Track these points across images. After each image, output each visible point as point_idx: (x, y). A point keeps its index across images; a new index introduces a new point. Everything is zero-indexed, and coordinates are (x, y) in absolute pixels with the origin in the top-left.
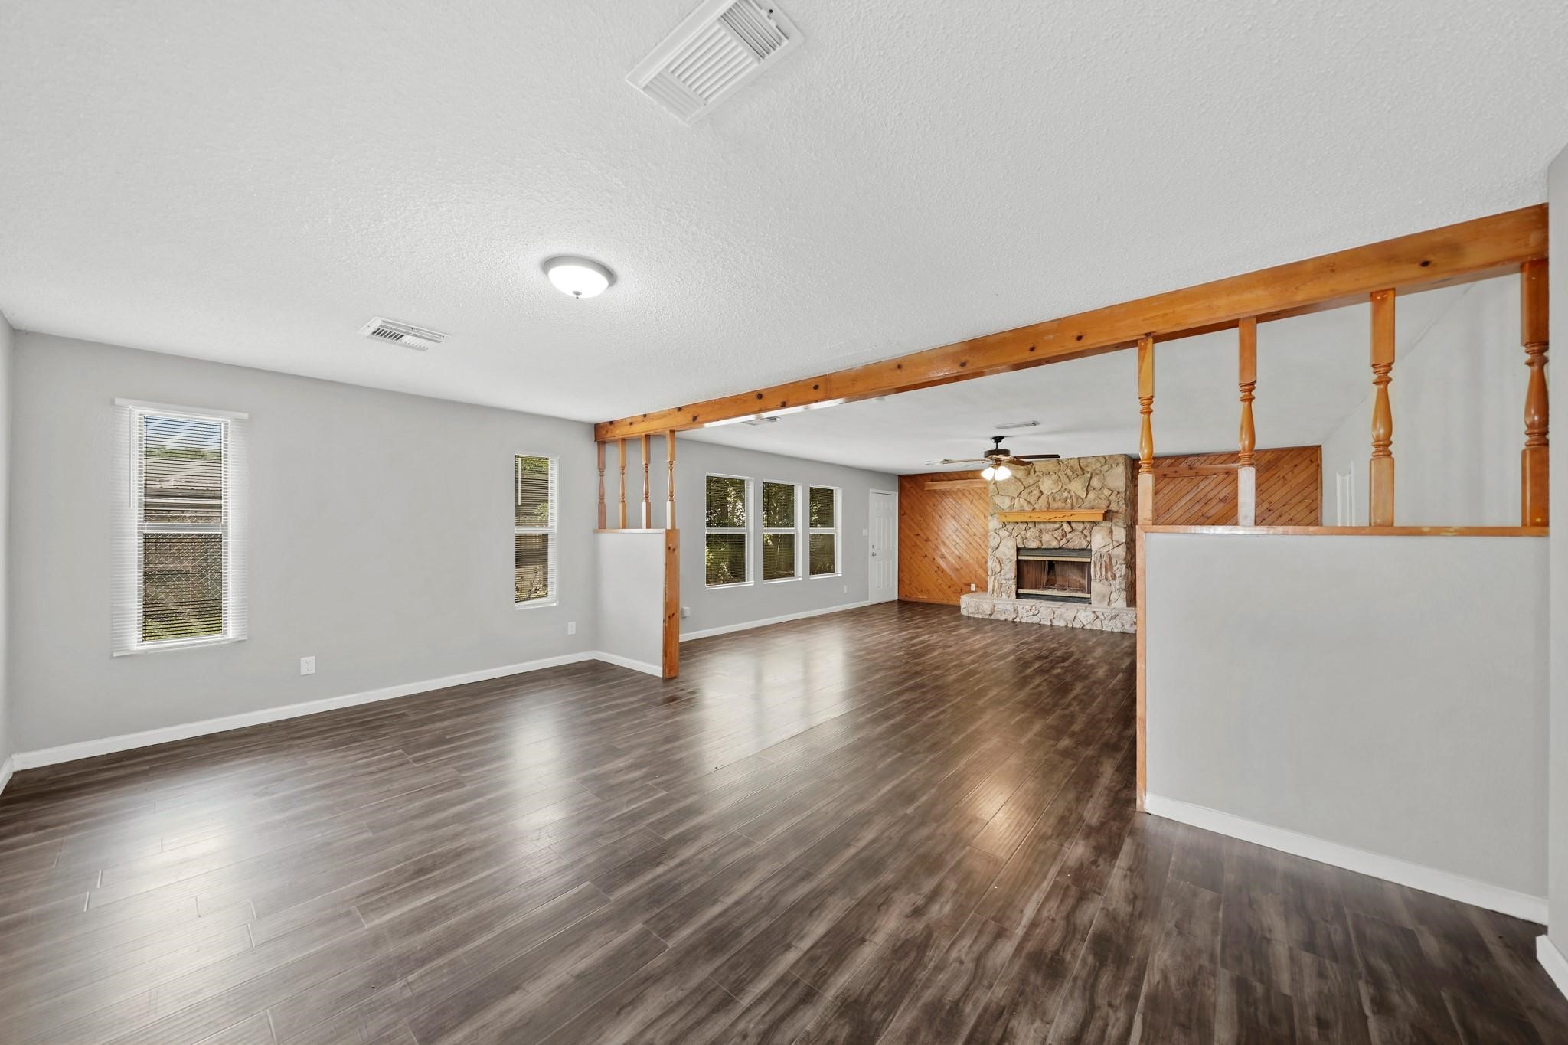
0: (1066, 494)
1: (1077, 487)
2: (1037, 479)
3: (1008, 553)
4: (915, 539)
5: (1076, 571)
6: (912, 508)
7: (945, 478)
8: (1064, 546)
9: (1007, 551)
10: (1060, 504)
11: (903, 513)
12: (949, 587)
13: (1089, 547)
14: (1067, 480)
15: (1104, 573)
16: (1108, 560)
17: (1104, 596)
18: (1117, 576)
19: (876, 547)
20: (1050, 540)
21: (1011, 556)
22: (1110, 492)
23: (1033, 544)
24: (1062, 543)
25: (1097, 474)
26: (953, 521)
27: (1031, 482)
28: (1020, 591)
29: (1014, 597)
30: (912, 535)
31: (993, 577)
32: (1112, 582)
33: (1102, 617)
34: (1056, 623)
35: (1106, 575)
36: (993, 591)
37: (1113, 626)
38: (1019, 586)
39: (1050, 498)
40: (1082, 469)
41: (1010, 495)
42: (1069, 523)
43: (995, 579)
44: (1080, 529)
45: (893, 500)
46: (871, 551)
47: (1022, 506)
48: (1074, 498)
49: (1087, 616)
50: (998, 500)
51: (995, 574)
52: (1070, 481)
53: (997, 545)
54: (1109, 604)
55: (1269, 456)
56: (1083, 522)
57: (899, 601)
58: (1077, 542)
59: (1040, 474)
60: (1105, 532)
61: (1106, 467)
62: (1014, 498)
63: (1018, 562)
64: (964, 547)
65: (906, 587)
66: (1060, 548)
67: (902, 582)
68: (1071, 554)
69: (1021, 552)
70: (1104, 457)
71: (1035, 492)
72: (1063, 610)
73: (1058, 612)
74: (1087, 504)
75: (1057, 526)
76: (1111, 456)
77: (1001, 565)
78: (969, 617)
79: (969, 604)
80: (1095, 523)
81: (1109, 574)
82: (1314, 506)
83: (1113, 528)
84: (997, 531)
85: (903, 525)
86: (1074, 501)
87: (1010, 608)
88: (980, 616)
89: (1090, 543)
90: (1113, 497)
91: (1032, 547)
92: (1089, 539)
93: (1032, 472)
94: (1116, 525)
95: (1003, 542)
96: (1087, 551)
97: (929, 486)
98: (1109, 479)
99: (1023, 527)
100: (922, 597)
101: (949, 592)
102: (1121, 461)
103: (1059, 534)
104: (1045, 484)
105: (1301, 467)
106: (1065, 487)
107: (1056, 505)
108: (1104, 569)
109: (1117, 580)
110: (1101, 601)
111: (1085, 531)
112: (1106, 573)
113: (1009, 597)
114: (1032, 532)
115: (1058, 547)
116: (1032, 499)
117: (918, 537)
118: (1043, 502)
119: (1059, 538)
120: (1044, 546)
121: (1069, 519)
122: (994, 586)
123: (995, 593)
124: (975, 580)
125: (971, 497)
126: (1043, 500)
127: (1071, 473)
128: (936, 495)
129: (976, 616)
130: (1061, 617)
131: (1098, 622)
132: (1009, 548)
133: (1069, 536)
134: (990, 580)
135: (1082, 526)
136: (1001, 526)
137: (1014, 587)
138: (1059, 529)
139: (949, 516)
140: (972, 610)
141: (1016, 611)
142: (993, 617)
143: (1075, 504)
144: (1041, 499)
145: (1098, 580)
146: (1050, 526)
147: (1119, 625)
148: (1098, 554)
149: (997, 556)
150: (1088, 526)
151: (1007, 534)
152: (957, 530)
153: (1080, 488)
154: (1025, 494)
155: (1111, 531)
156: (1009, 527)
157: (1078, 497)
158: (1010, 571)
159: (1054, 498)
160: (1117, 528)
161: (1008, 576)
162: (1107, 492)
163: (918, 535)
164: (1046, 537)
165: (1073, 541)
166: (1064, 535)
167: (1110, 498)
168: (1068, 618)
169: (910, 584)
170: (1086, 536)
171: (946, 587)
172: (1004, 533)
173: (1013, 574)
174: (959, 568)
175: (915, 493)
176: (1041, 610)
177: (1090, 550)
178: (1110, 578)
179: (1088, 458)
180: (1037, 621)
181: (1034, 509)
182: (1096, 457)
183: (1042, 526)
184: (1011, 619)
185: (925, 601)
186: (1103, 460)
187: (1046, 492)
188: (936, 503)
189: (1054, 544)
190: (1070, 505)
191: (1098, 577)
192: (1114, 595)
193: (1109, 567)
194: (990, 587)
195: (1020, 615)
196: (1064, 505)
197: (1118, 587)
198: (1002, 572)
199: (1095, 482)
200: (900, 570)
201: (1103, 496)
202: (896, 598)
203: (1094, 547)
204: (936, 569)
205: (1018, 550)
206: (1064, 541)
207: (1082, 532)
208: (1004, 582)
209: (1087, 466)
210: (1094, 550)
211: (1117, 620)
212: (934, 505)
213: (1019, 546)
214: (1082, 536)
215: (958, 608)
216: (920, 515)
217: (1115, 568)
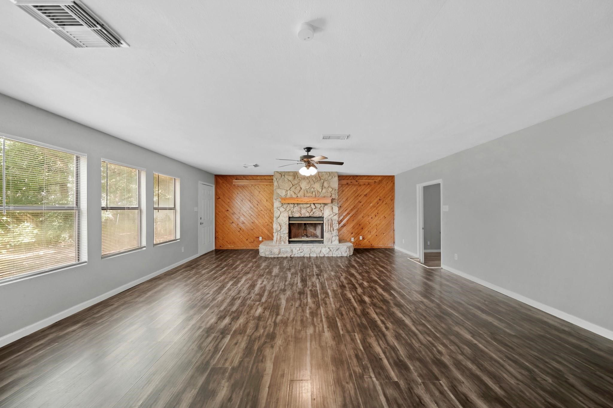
0: (312, 190)
1: (317, 186)
2: (299, 181)
3: (284, 221)
4: (226, 213)
5: (312, 227)
6: (224, 195)
7: (244, 179)
8: (312, 216)
9: (284, 219)
10: (310, 194)
11: (218, 197)
12: (247, 240)
13: (323, 216)
14: (313, 182)
15: (329, 228)
16: (331, 222)
17: (329, 239)
18: (335, 229)
19: (202, 219)
20: (305, 213)
21: (286, 221)
22: (332, 189)
23: (297, 215)
24: (311, 214)
25: (326, 180)
26: (249, 203)
27: (296, 182)
28: (290, 240)
29: (287, 242)
30: (224, 211)
31: (276, 233)
32: (332, 232)
33: (332, 250)
34: (311, 255)
35: (330, 229)
36: (277, 241)
37: (337, 254)
38: (290, 237)
39: (305, 191)
40: (320, 177)
41: (285, 188)
42: (314, 204)
43: (278, 234)
44: (319, 207)
45: (212, 189)
46: (199, 221)
47: (291, 195)
48: (316, 191)
49: (326, 250)
50: (279, 191)
51: (277, 231)
52: (314, 183)
53: (278, 216)
54: (331, 243)
55: (380, 178)
56: (320, 204)
57: (216, 250)
58: (318, 214)
59: (300, 179)
60: (330, 208)
61: (330, 177)
62: (287, 191)
63: (290, 224)
64: (255, 216)
65: (220, 241)
66: (310, 217)
67: (217, 239)
68: (314, 219)
69: (291, 219)
70: (329, 172)
71: (298, 188)
72: (315, 248)
73: (313, 250)
74: (322, 195)
75: (308, 205)
76: (332, 172)
77: (281, 226)
78: (266, 257)
79: (264, 250)
80: (325, 204)
81: (332, 228)
82: (392, 198)
83: (333, 206)
84: (278, 208)
85: (218, 205)
86: (316, 193)
87: (289, 250)
88: (273, 256)
89: (323, 214)
90: (333, 192)
91: (296, 216)
92: (323, 212)
93: (296, 178)
94: (334, 205)
95: (282, 214)
96: (321, 218)
97: (235, 182)
98: (331, 183)
99: (292, 206)
100: (230, 247)
101: (247, 242)
102: (337, 175)
103: (309, 210)
104: (303, 184)
105: (389, 183)
106: (312, 186)
107: (308, 195)
108: (329, 226)
109: (335, 231)
110: (328, 242)
111: (321, 208)
112: (331, 228)
113: (285, 243)
114: (296, 209)
115: (309, 216)
116: (297, 192)
117: (228, 212)
118: (301, 193)
119: (309, 212)
120: (302, 216)
121: (314, 202)
122: (277, 238)
123: (278, 242)
124: (262, 235)
125: (259, 190)
126: (302, 191)
127: (315, 179)
128: (239, 188)
129: (270, 256)
130: (314, 252)
131: (331, 253)
132: (285, 217)
133: (314, 210)
134: (275, 235)
135: (320, 206)
136: (280, 206)
137: (287, 238)
138: (309, 207)
139: (246, 200)
140: (267, 253)
141: (292, 251)
142: (280, 256)
143: (317, 195)
144: (301, 192)
145: (327, 232)
146: (305, 206)
147: (340, 253)
148: (327, 219)
149: (278, 221)
150: (323, 205)
151: (284, 210)
152: (251, 208)
153: (319, 187)
154: (293, 189)
155: (332, 208)
156: (285, 206)
157: (318, 191)
158: (285, 230)
159: (307, 191)
160: (335, 206)
161: (284, 232)
162: (330, 189)
163: (228, 210)
164: (303, 211)
165: (316, 213)
166: (312, 210)
167: (332, 192)
168: (317, 252)
169: (223, 239)
170: (321, 211)
171: (245, 240)
172: (282, 209)
173: (287, 231)
174: (253, 228)
175: (225, 186)
176: (304, 249)
177: (323, 217)
178: (332, 230)
179: (322, 172)
180: (303, 256)
181: (298, 196)
182: (326, 172)
183: (301, 206)
184: (289, 256)
185: (232, 248)
186: (329, 174)
187: (303, 188)
188: (239, 193)
189: (307, 215)
190: (314, 195)
191: (327, 230)
192: (334, 239)
193: (331, 225)
194: (275, 239)
195: (294, 253)
196: (311, 195)
197: (335, 234)
198: (281, 230)
199: (326, 184)
200: (216, 232)
201: (329, 191)
202: (214, 248)
203: (325, 216)
204: (239, 230)
205: (289, 218)
206: (312, 213)
207: (320, 209)
208: (282, 235)
209: (322, 176)
210: (325, 217)
211: (339, 251)
212: (238, 193)
213: (290, 216)
214: (319, 210)
215: (257, 251)
216: (229, 199)
217: (334, 226)
